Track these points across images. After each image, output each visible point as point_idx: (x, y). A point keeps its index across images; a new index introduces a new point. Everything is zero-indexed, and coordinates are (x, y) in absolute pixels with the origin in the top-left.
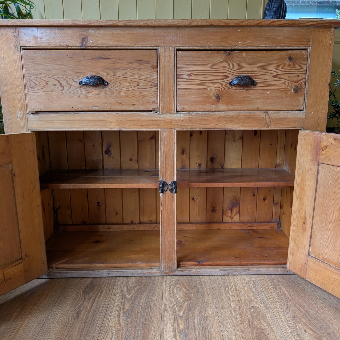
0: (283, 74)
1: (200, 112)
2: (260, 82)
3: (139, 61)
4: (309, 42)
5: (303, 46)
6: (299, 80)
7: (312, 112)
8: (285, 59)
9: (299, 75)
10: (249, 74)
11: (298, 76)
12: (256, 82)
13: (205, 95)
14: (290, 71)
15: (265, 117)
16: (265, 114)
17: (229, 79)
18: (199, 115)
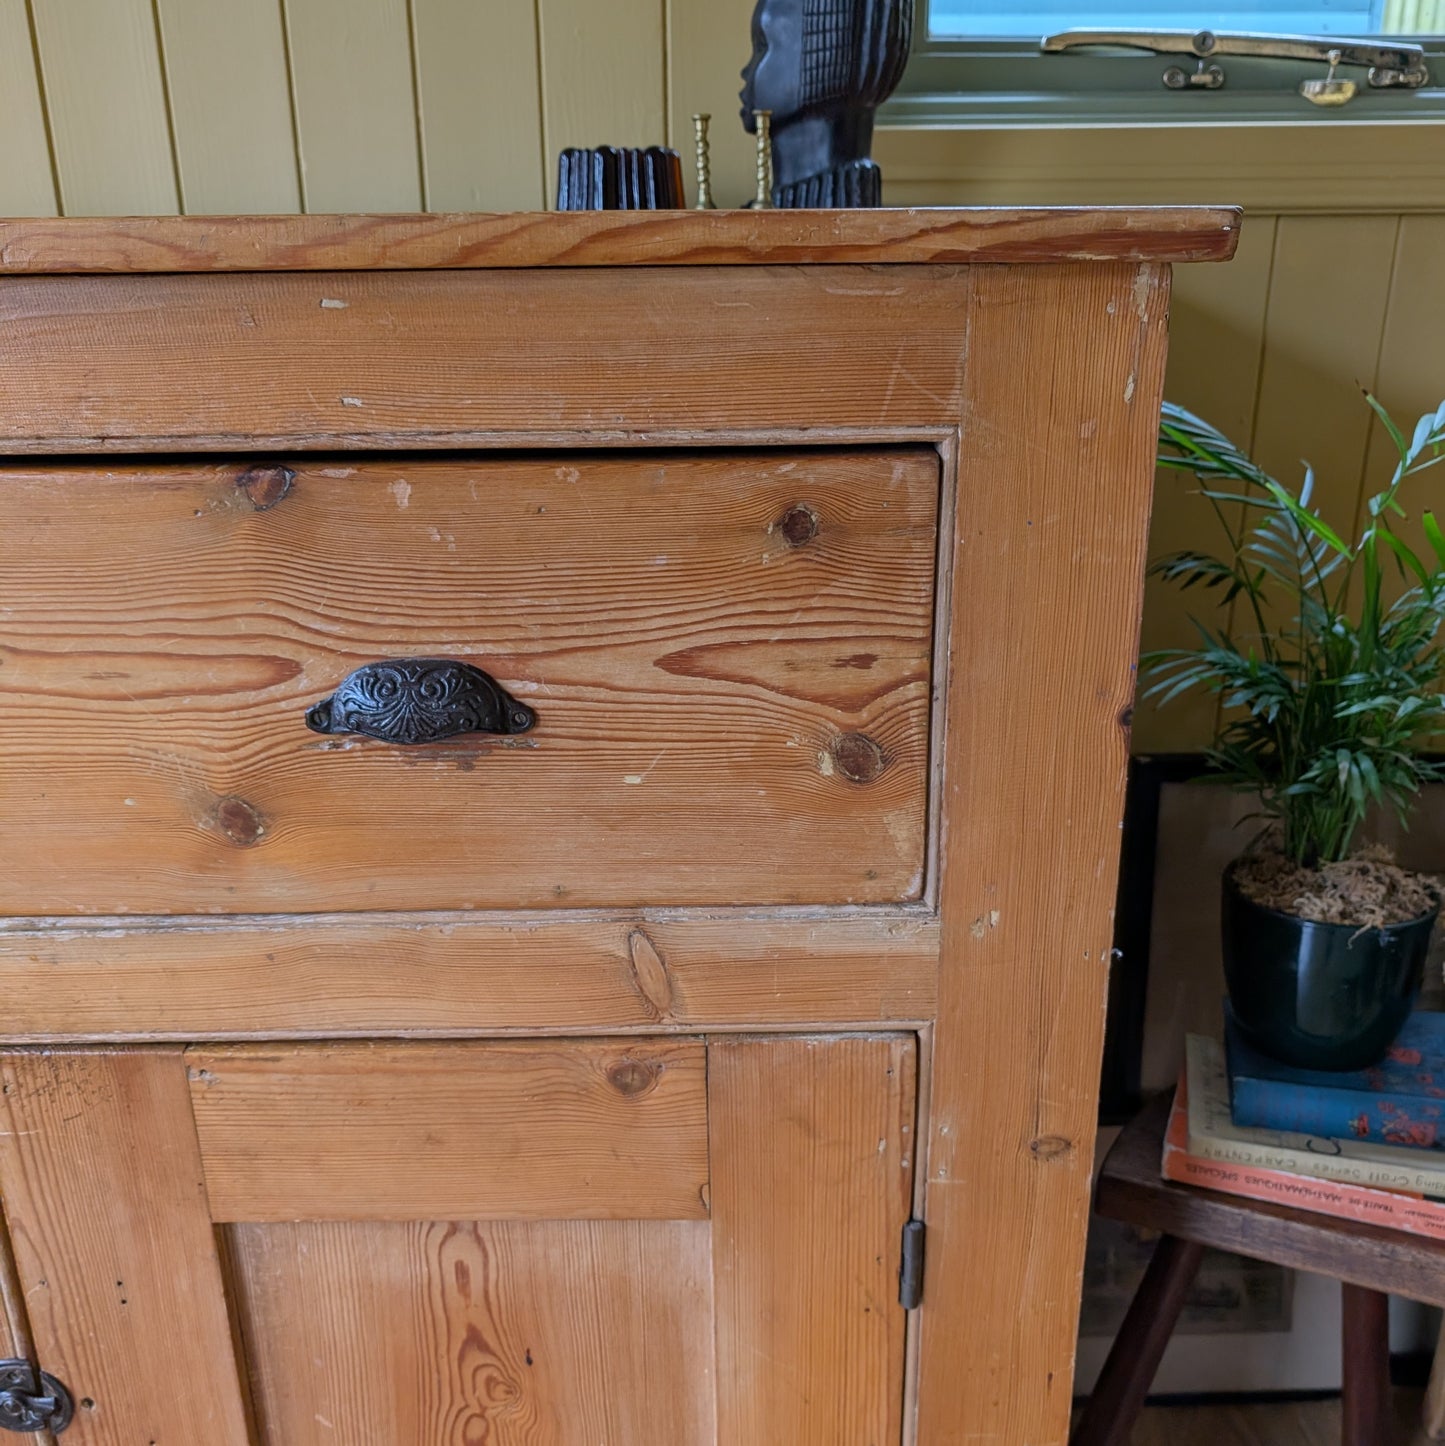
0: (737, 645)
1: (115, 922)
2: (562, 703)
4: (945, 385)
5: (893, 419)
6: (878, 685)
7: (995, 916)
8: (751, 529)
9: (874, 648)
10: (466, 642)
11: (864, 661)
12: (529, 702)
13: (128, 802)
14: (796, 618)
15: (623, 954)
16: (626, 927)
17: (302, 683)
18: (105, 942)
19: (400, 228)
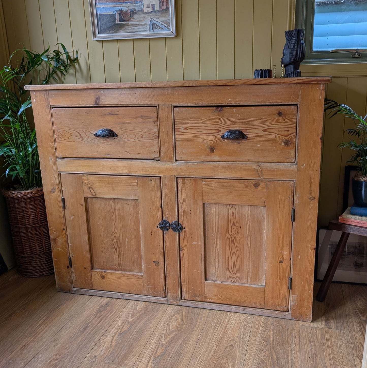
0: (272, 128)
1: (196, 162)
2: (251, 135)
3: (142, 116)
4: (298, 98)
5: (292, 101)
6: (290, 134)
7: (304, 165)
8: (274, 114)
9: (289, 129)
10: (240, 128)
11: (288, 131)
12: (247, 135)
13: (200, 147)
14: (279, 125)
15: (256, 168)
16: (257, 165)
17: (221, 133)
18: (195, 164)
19: (237, 81)
